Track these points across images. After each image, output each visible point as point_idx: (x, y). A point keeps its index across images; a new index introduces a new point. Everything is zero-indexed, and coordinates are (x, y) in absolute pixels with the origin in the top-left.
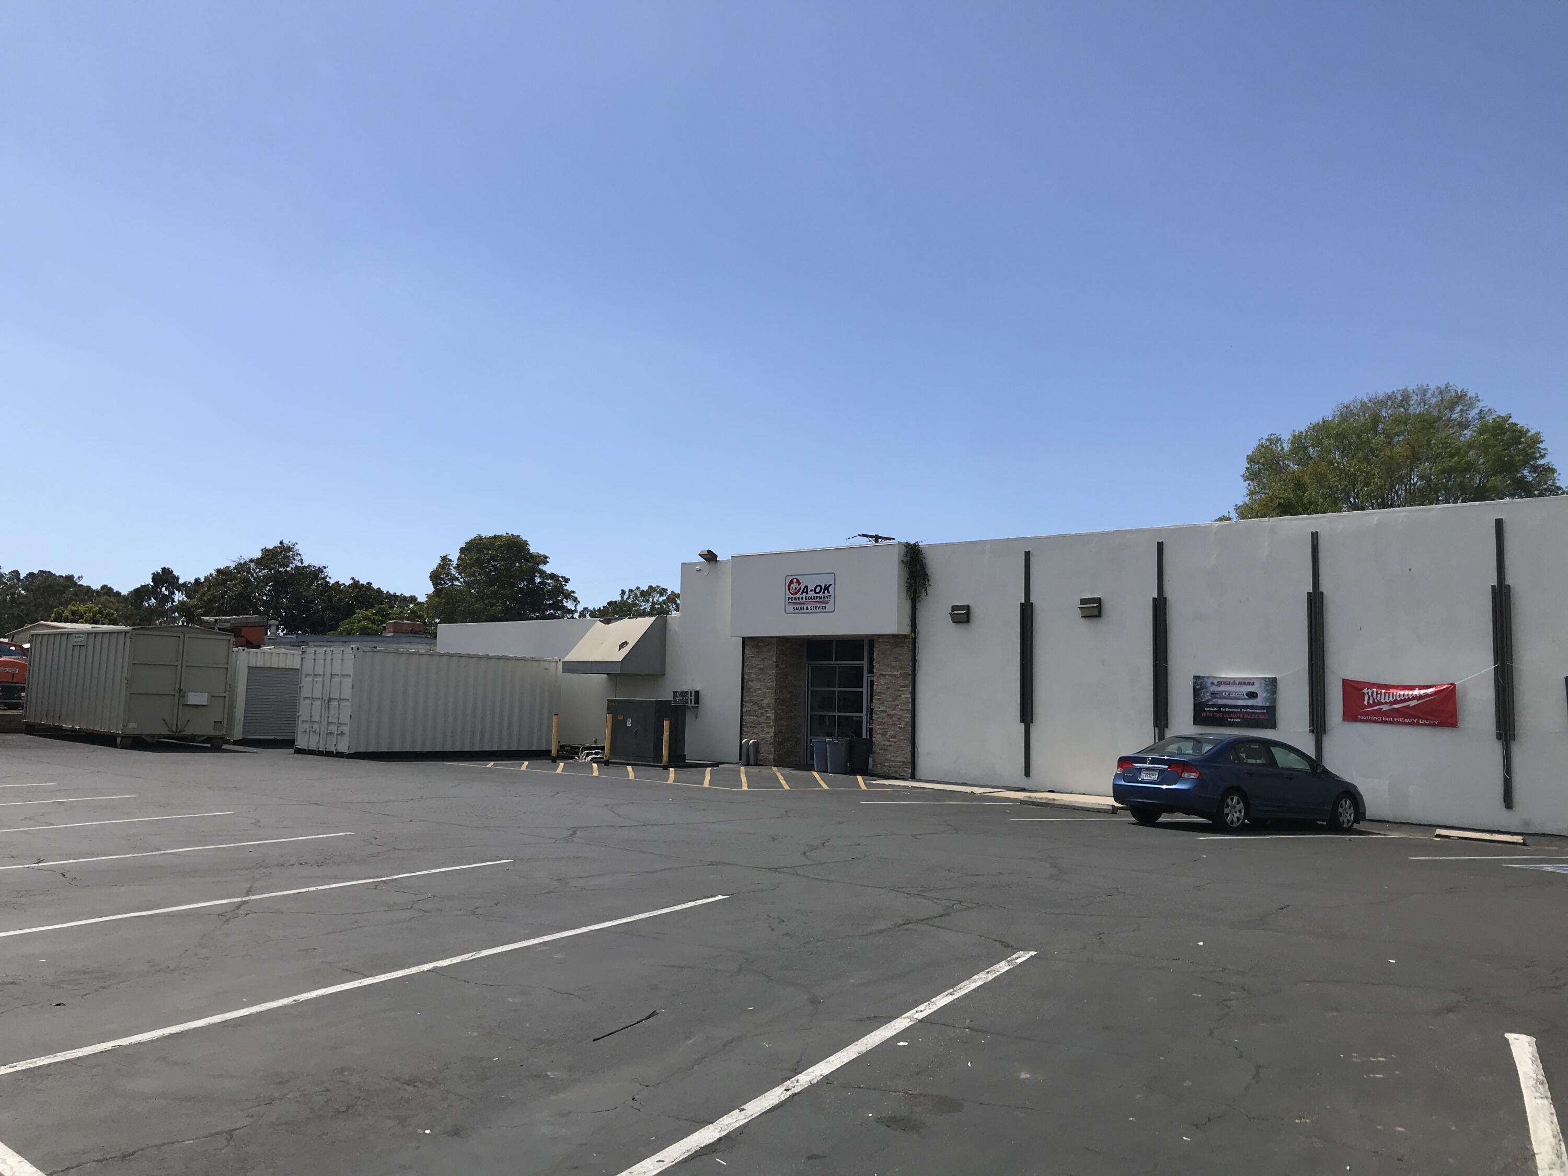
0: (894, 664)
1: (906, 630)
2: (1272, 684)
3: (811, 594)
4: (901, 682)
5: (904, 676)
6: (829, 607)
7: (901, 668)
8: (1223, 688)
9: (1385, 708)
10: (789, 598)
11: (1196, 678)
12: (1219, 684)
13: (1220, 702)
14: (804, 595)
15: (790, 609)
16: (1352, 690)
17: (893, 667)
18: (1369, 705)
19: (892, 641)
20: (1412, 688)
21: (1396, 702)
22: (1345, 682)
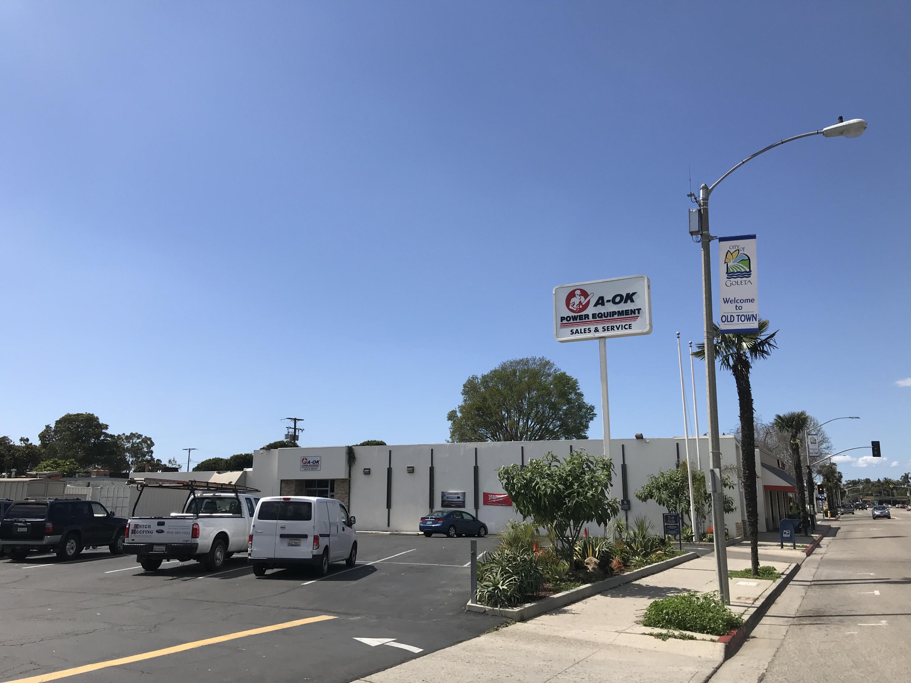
0: (342, 489)
1: (347, 477)
2: (464, 494)
3: (312, 464)
4: (345, 495)
5: (346, 493)
6: (319, 469)
7: (345, 491)
8: (450, 495)
9: (494, 501)
10: (302, 465)
11: (442, 492)
12: (449, 494)
13: (449, 500)
14: (309, 464)
15: (303, 469)
16: (486, 495)
17: (342, 490)
18: (490, 500)
19: (341, 481)
20: (501, 495)
21: (497, 499)
22: (484, 493)
